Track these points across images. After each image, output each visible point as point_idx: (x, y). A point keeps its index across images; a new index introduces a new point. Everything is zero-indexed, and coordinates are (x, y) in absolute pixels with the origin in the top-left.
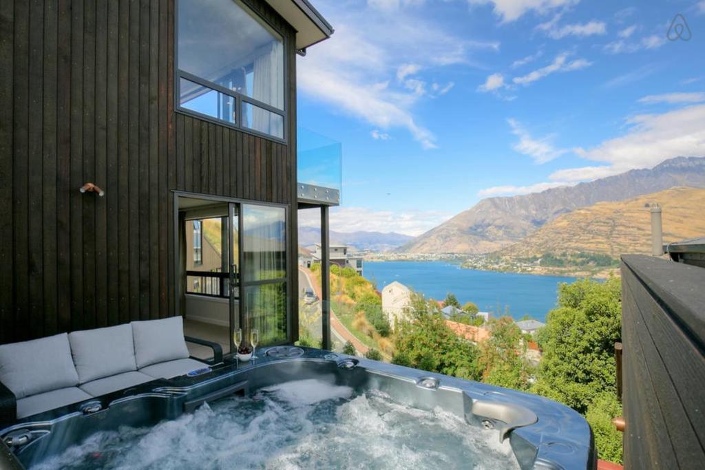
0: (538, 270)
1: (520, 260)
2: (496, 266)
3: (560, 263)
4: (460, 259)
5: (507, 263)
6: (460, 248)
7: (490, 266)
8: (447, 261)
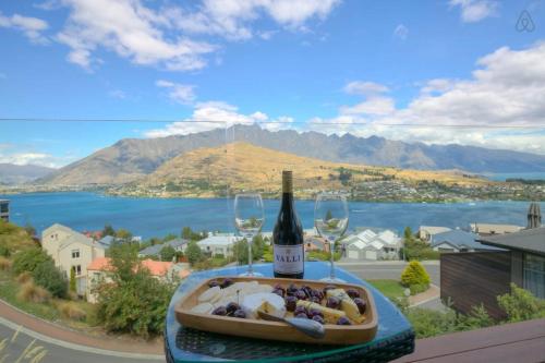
0: (165, 194)
1: (151, 187)
2: (134, 193)
3: (178, 189)
4: (101, 188)
5: (142, 190)
6: (102, 179)
7: (129, 194)
8: (90, 190)
